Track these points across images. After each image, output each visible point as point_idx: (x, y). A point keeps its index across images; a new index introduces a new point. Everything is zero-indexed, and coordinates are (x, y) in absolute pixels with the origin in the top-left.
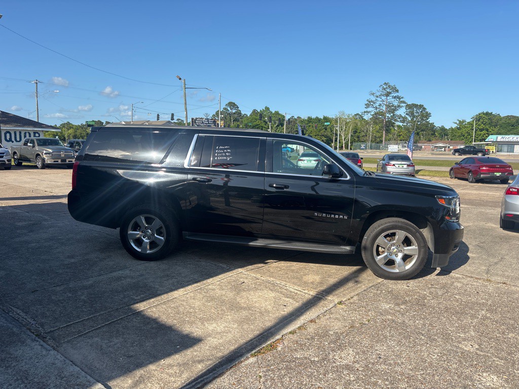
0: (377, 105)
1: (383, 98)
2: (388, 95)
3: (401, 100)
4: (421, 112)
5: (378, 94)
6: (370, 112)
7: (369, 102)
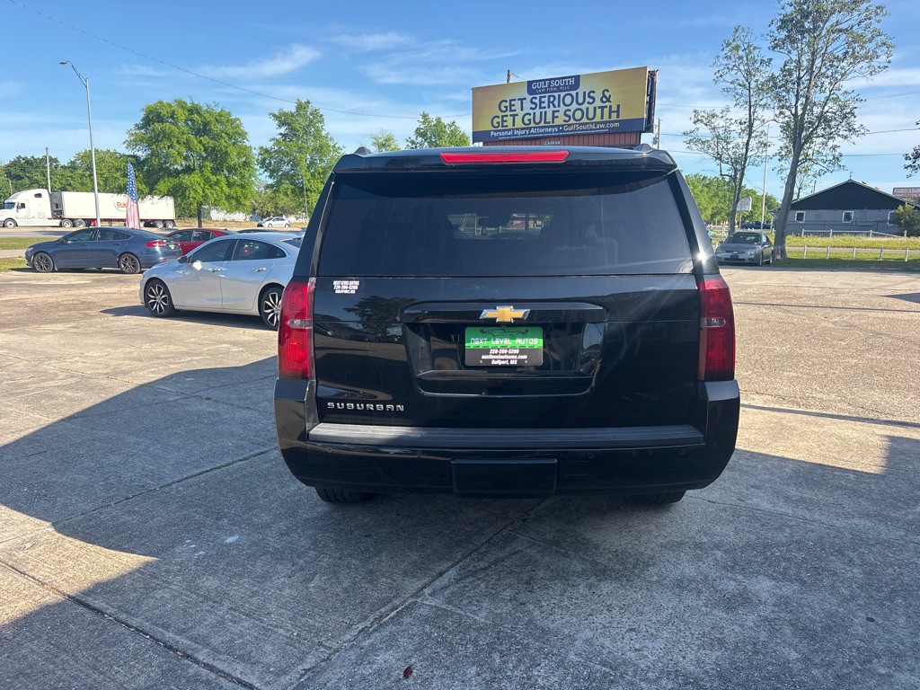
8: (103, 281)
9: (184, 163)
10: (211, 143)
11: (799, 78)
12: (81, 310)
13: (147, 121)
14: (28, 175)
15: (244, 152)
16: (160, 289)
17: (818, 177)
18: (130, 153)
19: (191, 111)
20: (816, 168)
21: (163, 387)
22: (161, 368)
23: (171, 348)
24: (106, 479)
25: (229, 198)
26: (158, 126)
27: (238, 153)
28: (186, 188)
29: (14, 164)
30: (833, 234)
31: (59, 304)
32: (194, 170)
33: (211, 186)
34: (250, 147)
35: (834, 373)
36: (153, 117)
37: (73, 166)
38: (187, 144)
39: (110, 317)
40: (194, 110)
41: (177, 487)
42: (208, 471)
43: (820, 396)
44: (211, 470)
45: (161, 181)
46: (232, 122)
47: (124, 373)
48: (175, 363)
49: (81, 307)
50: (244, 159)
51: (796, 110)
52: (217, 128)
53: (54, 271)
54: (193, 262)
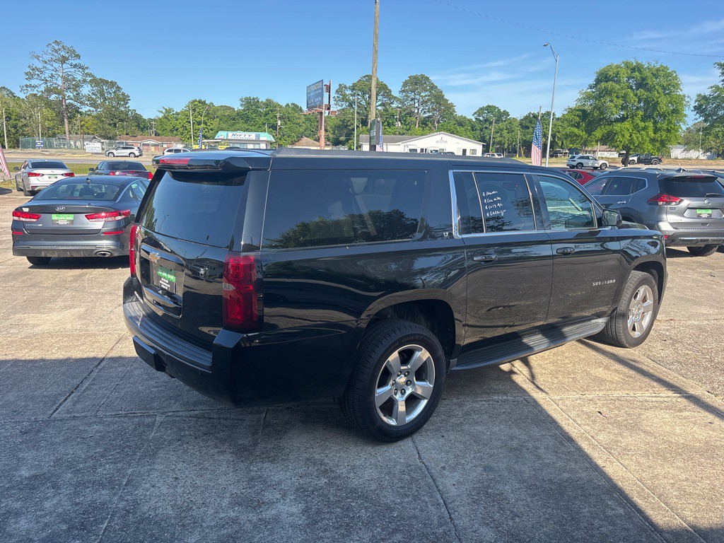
0: (46, 75)
1: (56, 65)
2: (64, 60)
3: (86, 71)
4: (115, 92)
5: (47, 58)
6: (36, 86)
7: (33, 70)
10: (645, 95)
13: (598, 81)
19: (633, 70)
26: (603, 85)
28: (615, 134)
32: (627, 118)
33: (639, 131)
34: (684, 95)
36: (603, 77)
40: (637, 68)
45: (599, 129)
50: (674, 107)
52: (652, 82)
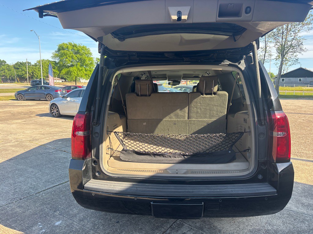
8: (40, 104)
9: (71, 63)
10: (80, 57)
11: (283, 32)
12: (29, 114)
13: (59, 50)
14: (21, 68)
15: (91, 59)
16: (55, 107)
17: (290, 66)
18: (53, 60)
20: (290, 63)
21: (49, 146)
22: (51, 138)
23: (57, 129)
24: (16, 189)
25: (86, 75)
26: (62, 51)
27: (89, 60)
28: (71, 72)
29: (16, 64)
30: (295, 86)
31: (22, 112)
32: (74, 65)
33: (80, 71)
34: (93, 58)
35: (308, 141)
36: (61, 48)
37: (36, 65)
38: (72, 57)
39: (38, 117)
40: (74, 46)
41: (42, 194)
42: (57, 186)
43: (305, 152)
44: (58, 185)
45: (63, 70)
46: (87, 49)
47: (36, 140)
48: (56, 136)
49: (30, 113)
50: (91, 62)
51: (282, 43)
52: (82, 52)
53: (24, 100)
54: (67, 98)
